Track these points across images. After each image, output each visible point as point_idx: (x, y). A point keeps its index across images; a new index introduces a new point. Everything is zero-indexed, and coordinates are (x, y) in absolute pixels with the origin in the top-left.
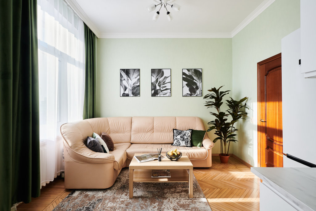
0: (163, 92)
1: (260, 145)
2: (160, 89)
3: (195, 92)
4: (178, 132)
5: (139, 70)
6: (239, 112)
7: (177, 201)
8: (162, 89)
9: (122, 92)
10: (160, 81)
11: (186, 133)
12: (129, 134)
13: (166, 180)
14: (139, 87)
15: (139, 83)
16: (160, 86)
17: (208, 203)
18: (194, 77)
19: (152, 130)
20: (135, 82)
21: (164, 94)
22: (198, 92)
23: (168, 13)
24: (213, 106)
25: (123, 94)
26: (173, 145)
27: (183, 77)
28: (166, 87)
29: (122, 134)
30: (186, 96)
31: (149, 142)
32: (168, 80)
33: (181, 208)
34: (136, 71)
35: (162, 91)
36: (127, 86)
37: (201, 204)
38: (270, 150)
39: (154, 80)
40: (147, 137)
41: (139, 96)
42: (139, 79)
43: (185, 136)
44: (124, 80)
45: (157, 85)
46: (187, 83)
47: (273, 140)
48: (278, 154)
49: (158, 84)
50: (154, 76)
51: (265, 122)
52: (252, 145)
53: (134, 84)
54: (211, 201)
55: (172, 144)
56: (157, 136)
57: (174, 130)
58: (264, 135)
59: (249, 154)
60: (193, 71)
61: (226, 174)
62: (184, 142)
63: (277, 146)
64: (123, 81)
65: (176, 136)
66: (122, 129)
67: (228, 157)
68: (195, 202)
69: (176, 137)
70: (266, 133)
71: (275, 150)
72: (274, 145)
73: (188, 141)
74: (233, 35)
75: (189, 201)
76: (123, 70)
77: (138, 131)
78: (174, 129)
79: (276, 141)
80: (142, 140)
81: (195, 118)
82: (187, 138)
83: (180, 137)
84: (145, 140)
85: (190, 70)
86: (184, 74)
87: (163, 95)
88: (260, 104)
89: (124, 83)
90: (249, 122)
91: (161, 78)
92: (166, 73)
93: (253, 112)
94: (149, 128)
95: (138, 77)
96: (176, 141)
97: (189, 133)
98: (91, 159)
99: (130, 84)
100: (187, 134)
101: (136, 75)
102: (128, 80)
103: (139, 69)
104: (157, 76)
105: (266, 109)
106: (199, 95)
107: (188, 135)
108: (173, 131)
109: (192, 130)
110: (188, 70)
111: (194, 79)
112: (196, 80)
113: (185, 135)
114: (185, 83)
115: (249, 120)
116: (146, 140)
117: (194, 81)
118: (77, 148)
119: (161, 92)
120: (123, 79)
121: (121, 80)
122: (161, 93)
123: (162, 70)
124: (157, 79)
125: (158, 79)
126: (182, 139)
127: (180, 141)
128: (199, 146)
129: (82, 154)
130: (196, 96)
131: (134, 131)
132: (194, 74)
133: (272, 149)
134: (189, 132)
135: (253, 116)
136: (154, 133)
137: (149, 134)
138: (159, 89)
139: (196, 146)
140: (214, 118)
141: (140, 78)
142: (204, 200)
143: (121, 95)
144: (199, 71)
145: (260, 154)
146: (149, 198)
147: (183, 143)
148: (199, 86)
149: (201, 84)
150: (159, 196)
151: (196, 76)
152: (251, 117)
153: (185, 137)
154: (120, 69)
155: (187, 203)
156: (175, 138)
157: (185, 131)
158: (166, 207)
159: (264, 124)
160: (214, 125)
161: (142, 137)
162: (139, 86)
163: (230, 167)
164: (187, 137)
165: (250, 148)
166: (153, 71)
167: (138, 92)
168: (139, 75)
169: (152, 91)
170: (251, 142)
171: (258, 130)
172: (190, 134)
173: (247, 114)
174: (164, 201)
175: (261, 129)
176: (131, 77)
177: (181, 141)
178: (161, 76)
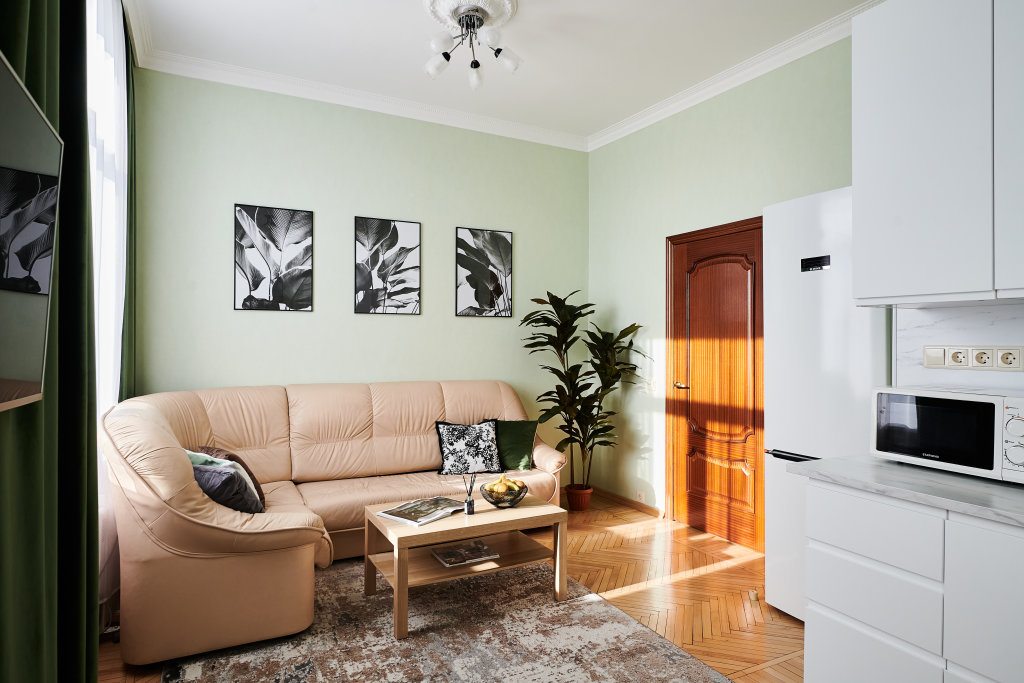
0: (393, 298)
1: (672, 448)
2: (385, 289)
3: (492, 305)
4: (454, 430)
5: (310, 216)
6: (617, 364)
7: (534, 614)
8: (391, 289)
9: (244, 291)
10: (384, 262)
11: (481, 431)
12: (283, 449)
13: (492, 565)
14: (309, 278)
15: (309, 262)
16: (384, 278)
17: (607, 602)
18: (490, 257)
19: (367, 428)
20: (296, 258)
21: (398, 307)
22: (501, 302)
23: (475, 64)
24: (549, 347)
25: (245, 300)
26: (444, 472)
27: (458, 255)
28: (403, 281)
29: (257, 452)
30: (467, 315)
31: (362, 470)
32: (411, 260)
33: (556, 626)
34: (297, 218)
35: (391, 295)
36: (264, 271)
37: (594, 606)
38: (699, 455)
39: (364, 254)
40: (351, 454)
41: (309, 308)
42: (310, 250)
43: (481, 442)
44: (252, 246)
45: (374, 273)
46: (468, 273)
47: (706, 430)
48: (717, 462)
49: (379, 270)
50: (366, 242)
51: (687, 388)
52: (650, 450)
53: (289, 265)
54: (609, 595)
55: (439, 470)
56: (385, 450)
57: (440, 426)
58: (683, 422)
59: (639, 476)
60: (487, 237)
61: (603, 535)
62: (480, 459)
63: (715, 444)
64: (248, 251)
65: (452, 444)
66: (257, 434)
67: (589, 491)
68: (578, 606)
69: (451, 448)
70: (687, 416)
71: (711, 456)
72: (708, 442)
73: (492, 456)
74: (592, 145)
75: (562, 607)
76: (249, 209)
77: (318, 435)
78: (437, 423)
79: (713, 432)
80: (337, 464)
81: (496, 384)
82: (489, 447)
83: (466, 445)
84: (344, 466)
85: (479, 233)
86: (460, 243)
87: (394, 310)
88: (671, 342)
89: (253, 257)
90: (640, 392)
91: (387, 249)
92: (406, 237)
93: (651, 365)
94: (358, 420)
95: (308, 242)
96: (452, 459)
97: (489, 433)
98: (252, 538)
99: (275, 264)
100: (484, 434)
101: (297, 232)
102: (267, 247)
103: (312, 212)
104: (374, 245)
105: (688, 357)
106: (503, 314)
107: (490, 438)
108: (437, 428)
109: (495, 420)
110: (474, 232)
111: (489, 263)
112: (495, 267)
113: (479, 437)
114: (464, 273)
115: (640, 385)
116: (349, 465)
117: (491, 268)
118: (191, 504)
119: (389, 298)
120: (244, 243)
121: (239, 248)
122: (388, 302)
123: (393, 224)
124: (376, 254)
125: (377, 252)
126: (472, 449)
127: (466, 457)
128: (526, 467)
129: (214, 524)
130: (496, 315)
131: (303, 436)
132: (491, 248)
133: (703, 453)
134: (491, 430)
135: (651, 375)
136: (374, 438)
137: (357, 443)
138: (381, 287)
139: (516, 467)
140: (553, 382)
141: (312, 245)
142: (592, 597)
143: (239, 305)
144: (504, 239)
145: (672, 469)
146: (456, 626)
147: (477, 464)
148: (504, 285)
149: (509, 278)
150: (477, 616)
151: (496, 255)
152: (647, 378)
153: (482, 445)
154: (236, 205)
155: (561, 612)
156: (447, 451)
157: (477, 427)
158: (518, 634)
159: (682, 395)
160: (557, 404)
161: (334, 456)
162: (310, 273)
163: (600, 517)
164: (487, 444)
165: (644, 459)
166: (361, 224)
167: (305, 296)
168: (311, 233)
169: (356, 292)
170: (646, 445)
171: (668, 411)
172: (492, 435)
173: (635, 368)
174: (501, 622)
175: (675, 407)
176: (280, 238)
177: (469, 459)
178: (388, 243)
